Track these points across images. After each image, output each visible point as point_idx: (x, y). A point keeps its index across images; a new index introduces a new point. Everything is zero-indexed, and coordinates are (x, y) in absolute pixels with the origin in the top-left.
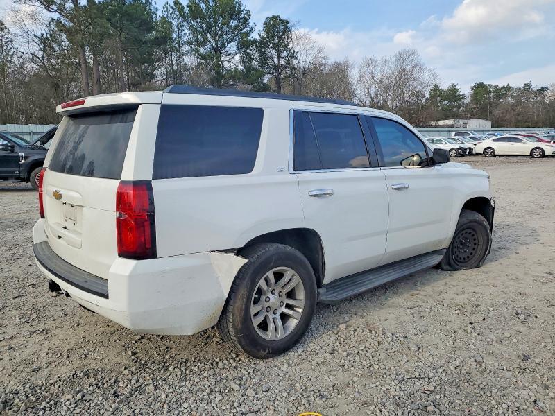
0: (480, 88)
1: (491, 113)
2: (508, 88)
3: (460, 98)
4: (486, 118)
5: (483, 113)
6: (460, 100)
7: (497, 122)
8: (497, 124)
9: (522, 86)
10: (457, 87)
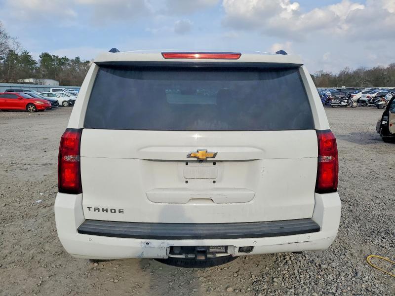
0: (45, 57)
1: (57, 75)
2: (66, 59)
3: (34, 62)
4: (54, 79)
5: (52, 75)
6: (33, 64)
7: (62, 82)
8: (62, 83)
9: (74, 59)
10: (29, 54)
